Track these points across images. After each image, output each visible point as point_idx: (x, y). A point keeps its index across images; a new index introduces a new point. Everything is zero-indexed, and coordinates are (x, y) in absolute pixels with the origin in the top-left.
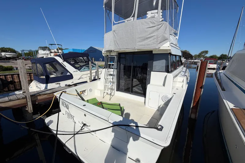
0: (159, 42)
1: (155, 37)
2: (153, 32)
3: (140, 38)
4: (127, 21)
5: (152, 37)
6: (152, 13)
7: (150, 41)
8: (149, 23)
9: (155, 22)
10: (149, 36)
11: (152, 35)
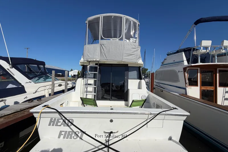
0: (137, 59)
1: (136, 55)
2: (135, 51)
3: (126, 53)
4: (113, 40)
5: (134, 54)
6: (133, 40)
7: (132, 57)
8: (133, 45)
9: (136, 46)
10: (132, 53)
11: (134, 53)
